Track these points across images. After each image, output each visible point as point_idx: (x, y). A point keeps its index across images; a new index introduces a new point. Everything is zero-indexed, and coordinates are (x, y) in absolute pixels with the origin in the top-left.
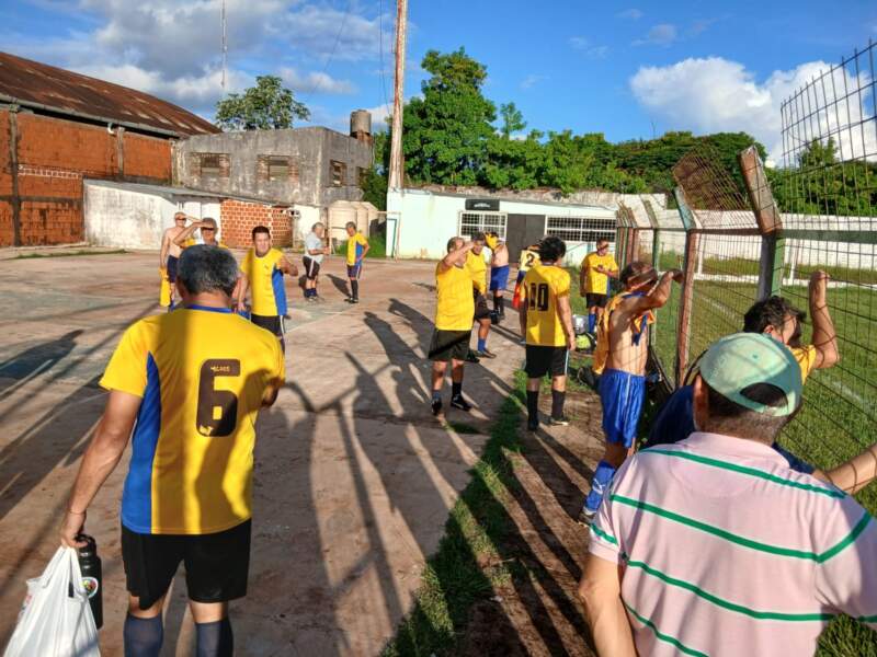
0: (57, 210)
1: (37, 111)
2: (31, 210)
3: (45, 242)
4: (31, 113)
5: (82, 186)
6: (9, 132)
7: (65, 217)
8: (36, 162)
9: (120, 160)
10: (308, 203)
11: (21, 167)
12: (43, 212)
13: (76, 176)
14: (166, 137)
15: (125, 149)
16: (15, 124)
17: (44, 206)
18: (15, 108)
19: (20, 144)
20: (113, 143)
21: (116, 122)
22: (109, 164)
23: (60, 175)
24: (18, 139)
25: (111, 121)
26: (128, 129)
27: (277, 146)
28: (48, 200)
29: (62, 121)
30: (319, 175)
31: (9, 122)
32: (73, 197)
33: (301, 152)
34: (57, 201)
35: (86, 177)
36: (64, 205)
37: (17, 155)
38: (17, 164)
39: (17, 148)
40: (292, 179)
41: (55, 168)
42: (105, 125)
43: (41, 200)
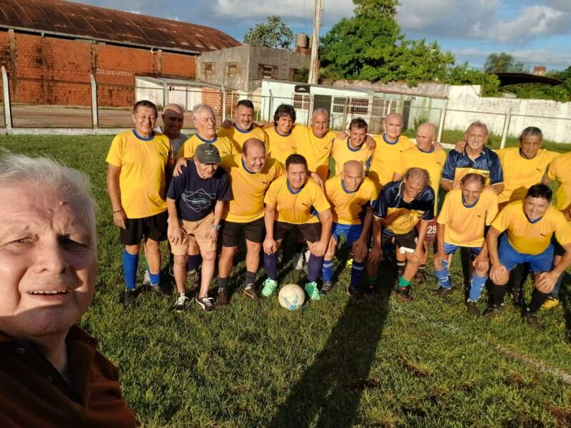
0: (119, 90)
1: (107, 43)
2: (104, 90)
3: (112, 105)
4: (104, 44)
5: (134, 80)
6: (92, 53)
7: (124, 94)
8: (106, 67)
9: (159, 66)
10: (243, 89)
11: (98, 69)
12: (110, 91)
13: (130, 74)
14: (193, 54)
15: (163, 61)
16: (95, 50)
17: (111, 88)
18: (94, 42)
19: (98, 59)
20: (155, 58)
21: (155, 47)
22: (152, 68)
23: (122, 73)
24: (96, 56)
25: (152, 47)
26: (164, 50)
27: (232, 57)
28: (113, 85)
29: (122, 47)
30: (248, 72)
31: (92, 49)
32: (128, 84)
33: (242, 59)
34: (118, 86)
35: (136, 75)
36: (123, 88)
37: (96, 64)
38: (96, 68)
39: (96, 60)
40: (237, 75)
41: (117, 70)
42: (149, 49)
43: (109, 85)
